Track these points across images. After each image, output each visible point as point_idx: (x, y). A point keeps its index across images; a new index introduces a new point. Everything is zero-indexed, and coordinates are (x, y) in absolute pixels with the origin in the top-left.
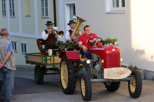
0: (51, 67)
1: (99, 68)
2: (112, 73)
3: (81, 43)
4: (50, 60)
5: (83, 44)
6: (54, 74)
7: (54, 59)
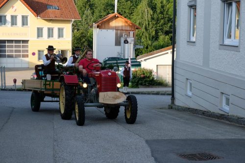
0: (50, 92)
1: (95, 92)
2: (108, 98)
3: (81, 67)
4: (49, 85)
5: (83, 68)
6: (52, 101)
7: (53, 84)
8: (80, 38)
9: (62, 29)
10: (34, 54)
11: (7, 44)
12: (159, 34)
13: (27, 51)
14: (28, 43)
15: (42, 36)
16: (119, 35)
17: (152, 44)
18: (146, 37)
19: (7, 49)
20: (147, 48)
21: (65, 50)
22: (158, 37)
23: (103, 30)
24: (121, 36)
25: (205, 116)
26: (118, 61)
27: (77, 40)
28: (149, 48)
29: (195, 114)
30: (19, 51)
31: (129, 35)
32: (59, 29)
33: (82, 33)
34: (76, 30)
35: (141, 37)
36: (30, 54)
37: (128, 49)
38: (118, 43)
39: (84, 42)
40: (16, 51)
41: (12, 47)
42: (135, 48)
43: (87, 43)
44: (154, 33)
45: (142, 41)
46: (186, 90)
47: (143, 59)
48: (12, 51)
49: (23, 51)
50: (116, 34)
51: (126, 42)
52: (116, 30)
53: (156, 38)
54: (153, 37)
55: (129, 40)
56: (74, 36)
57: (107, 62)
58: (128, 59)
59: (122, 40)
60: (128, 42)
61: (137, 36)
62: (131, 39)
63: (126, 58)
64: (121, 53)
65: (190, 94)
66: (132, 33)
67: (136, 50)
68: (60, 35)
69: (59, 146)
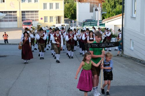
8: (69, 8)
9: (58, 4)
10: (42, 19)
11: (26, 13)
12: (116, 4)
13: (38, 17)
14: (38, 12)
15: (46, 8)
16: (92, 6)
17: (112, 11)
18: (108, 6)
19: (26, 16)
20: (109, 13)
21: (60, 16)
22: (116, 6)
23: (82, 3)
24: (94, 6)
25: (141, 63)
26: (92, 23)
27: (68, 9)
28: (110, 13)
29: (135, 62)
30: (33, 17)
31: (98, 6)
32: (56, 4)
33: (70, 5)
34: (67, 3)
35: (105, 7)
36: (39, 19)
37: (98, 14)
38: (91, 11)
39: (71, 10)
40: (31, 17)
41: (29, 15)
42: (102, 14)
43: (73, 11)
44: (113, 4)
45: (106, 9)
46: (131, 46)
47: (106, 22)
48: (29, 17)
49: (36, 17)
50: (91, 5)
51: (96, 10)
52: (90, 3)
53: (114, 6)
54: (113, 6)
55: (98, 9)
56: (65, 7)
57: (85, 23)
58: (97, 21)
59: (94, 9)
60: (97, 10)
61: (103, 6)
62: (99, 8)
63: (96, 20)
64: (94, 17)
65: (132, 48)
66: (100, 5)
67: (102, 15)
68: (57, 7)
69: (51, 91)
